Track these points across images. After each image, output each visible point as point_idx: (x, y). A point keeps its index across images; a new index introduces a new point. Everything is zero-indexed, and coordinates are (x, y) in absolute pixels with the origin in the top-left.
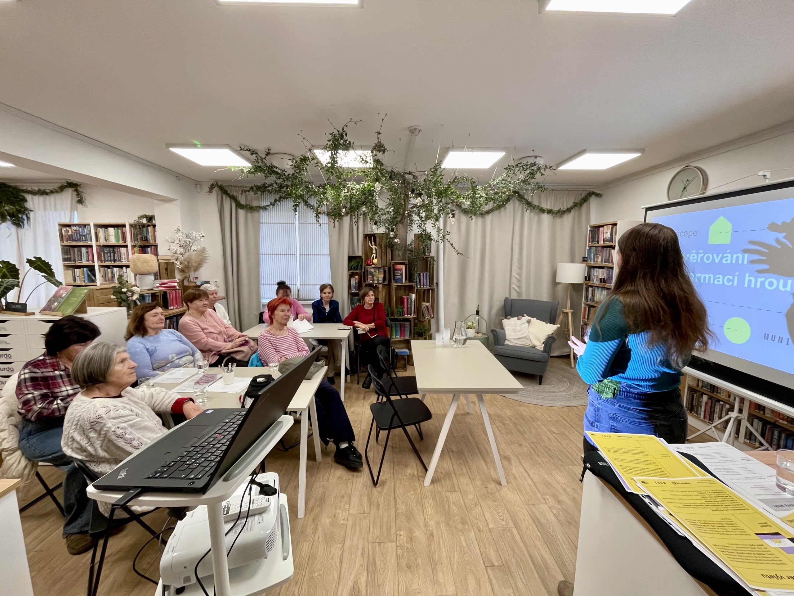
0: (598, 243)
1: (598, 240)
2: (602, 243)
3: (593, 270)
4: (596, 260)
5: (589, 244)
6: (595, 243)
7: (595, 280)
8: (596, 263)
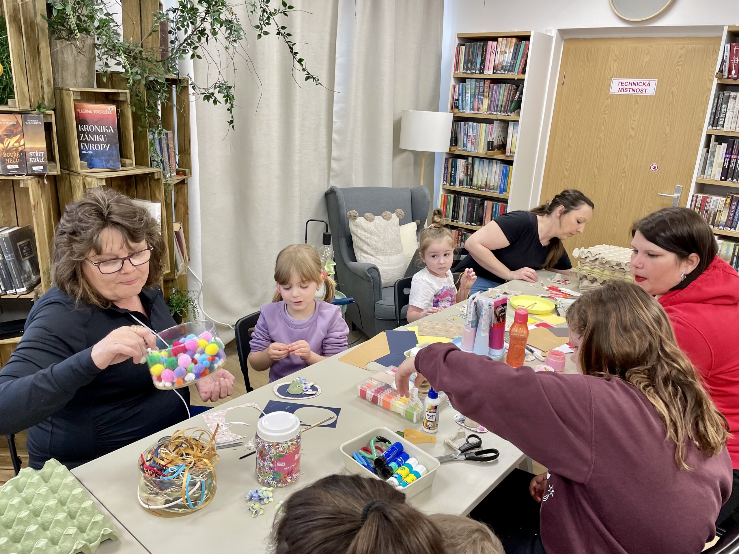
0: (483, 73)
1: (482, 65)
2: (491, 72)
3: (465, 125)
4: (476, 106)
5: (457, 72)
6: (473, 73)
7: (469, 145)
8: (476, 112)
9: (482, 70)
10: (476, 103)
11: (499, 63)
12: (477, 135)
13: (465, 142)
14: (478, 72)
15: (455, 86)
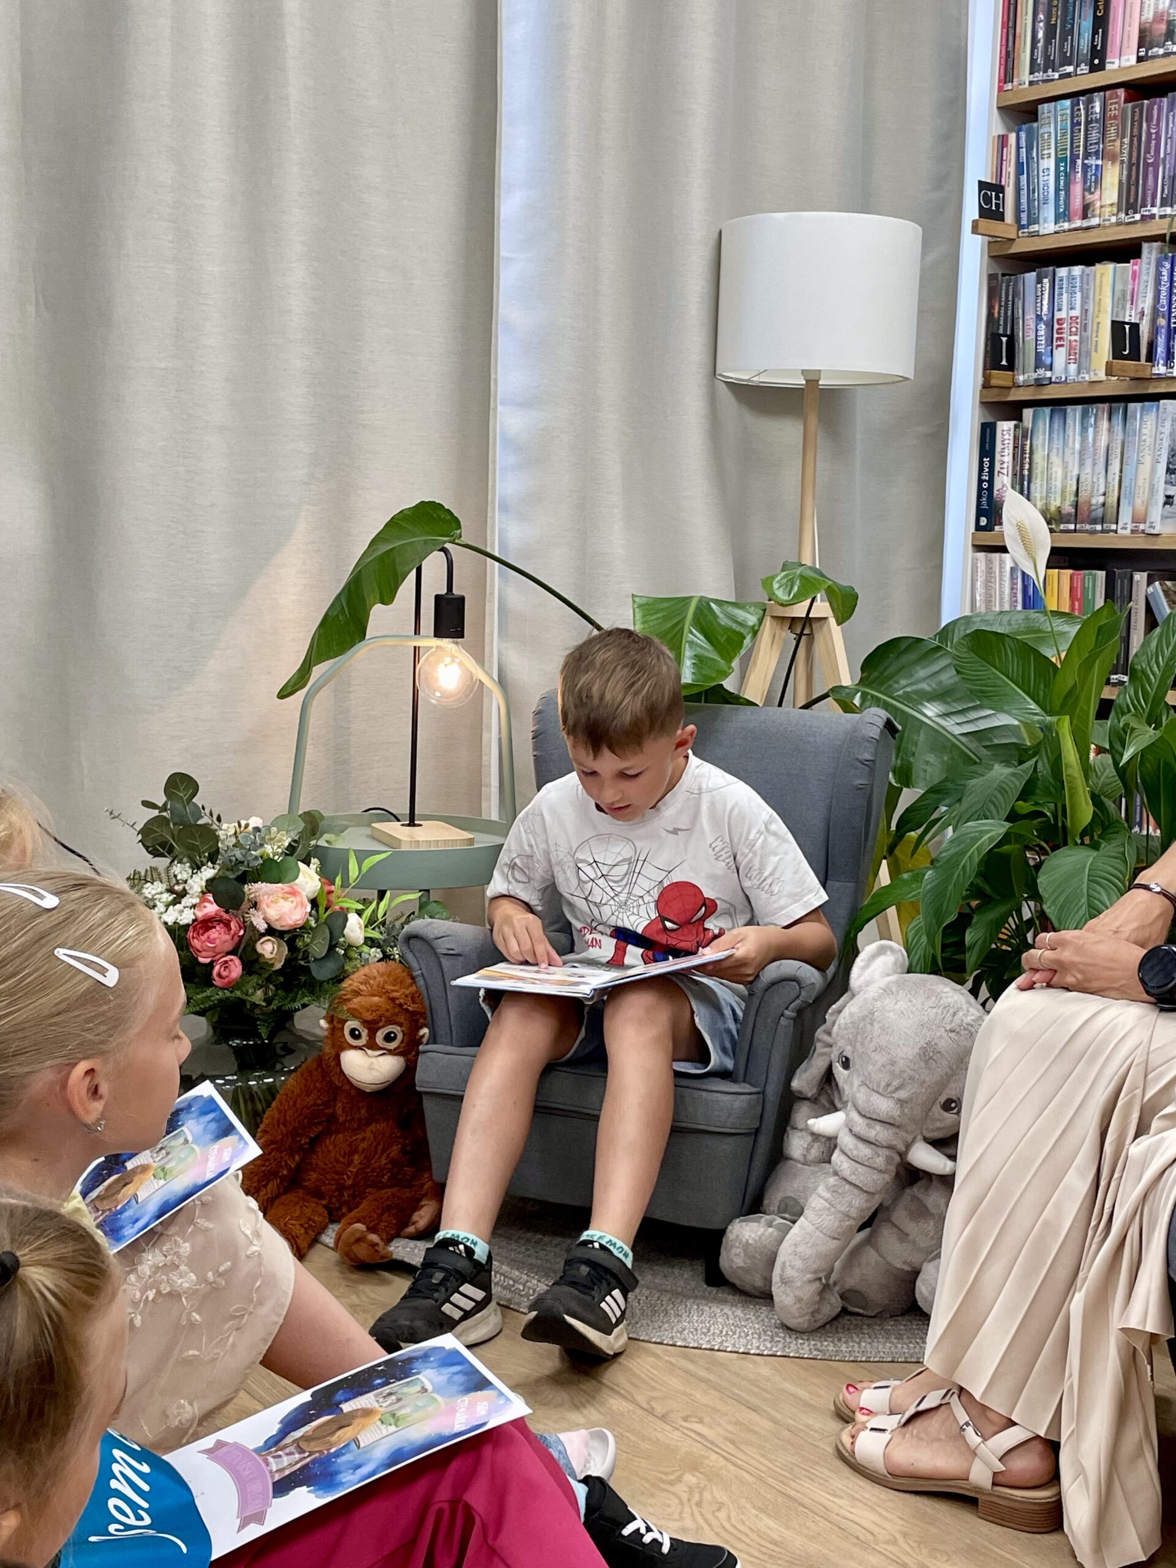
0: (1101, 67)
1: (1098, 39)
2: (1129, 59)
3: (1039, 281)
4: (1077, 203)
5: (1009, 86)
6: (1068, 75)
7: (1060, 355)
8: (1078, 223)
9: (1097, 58)
10: (1077, 189)
11: (1158, 17)
12: (1085, 312)
13: (1041, 349)
14: (1084, 68)
15: (1003, 141)
